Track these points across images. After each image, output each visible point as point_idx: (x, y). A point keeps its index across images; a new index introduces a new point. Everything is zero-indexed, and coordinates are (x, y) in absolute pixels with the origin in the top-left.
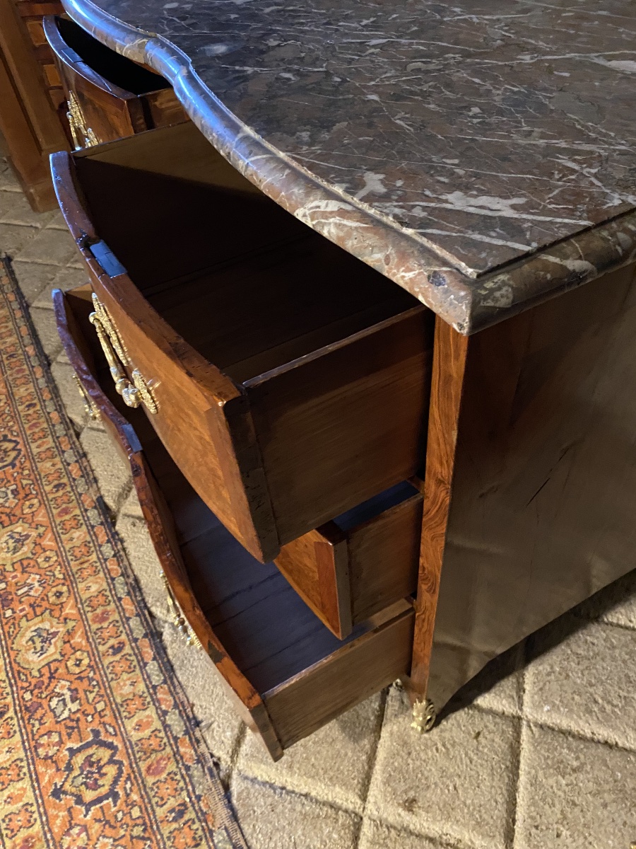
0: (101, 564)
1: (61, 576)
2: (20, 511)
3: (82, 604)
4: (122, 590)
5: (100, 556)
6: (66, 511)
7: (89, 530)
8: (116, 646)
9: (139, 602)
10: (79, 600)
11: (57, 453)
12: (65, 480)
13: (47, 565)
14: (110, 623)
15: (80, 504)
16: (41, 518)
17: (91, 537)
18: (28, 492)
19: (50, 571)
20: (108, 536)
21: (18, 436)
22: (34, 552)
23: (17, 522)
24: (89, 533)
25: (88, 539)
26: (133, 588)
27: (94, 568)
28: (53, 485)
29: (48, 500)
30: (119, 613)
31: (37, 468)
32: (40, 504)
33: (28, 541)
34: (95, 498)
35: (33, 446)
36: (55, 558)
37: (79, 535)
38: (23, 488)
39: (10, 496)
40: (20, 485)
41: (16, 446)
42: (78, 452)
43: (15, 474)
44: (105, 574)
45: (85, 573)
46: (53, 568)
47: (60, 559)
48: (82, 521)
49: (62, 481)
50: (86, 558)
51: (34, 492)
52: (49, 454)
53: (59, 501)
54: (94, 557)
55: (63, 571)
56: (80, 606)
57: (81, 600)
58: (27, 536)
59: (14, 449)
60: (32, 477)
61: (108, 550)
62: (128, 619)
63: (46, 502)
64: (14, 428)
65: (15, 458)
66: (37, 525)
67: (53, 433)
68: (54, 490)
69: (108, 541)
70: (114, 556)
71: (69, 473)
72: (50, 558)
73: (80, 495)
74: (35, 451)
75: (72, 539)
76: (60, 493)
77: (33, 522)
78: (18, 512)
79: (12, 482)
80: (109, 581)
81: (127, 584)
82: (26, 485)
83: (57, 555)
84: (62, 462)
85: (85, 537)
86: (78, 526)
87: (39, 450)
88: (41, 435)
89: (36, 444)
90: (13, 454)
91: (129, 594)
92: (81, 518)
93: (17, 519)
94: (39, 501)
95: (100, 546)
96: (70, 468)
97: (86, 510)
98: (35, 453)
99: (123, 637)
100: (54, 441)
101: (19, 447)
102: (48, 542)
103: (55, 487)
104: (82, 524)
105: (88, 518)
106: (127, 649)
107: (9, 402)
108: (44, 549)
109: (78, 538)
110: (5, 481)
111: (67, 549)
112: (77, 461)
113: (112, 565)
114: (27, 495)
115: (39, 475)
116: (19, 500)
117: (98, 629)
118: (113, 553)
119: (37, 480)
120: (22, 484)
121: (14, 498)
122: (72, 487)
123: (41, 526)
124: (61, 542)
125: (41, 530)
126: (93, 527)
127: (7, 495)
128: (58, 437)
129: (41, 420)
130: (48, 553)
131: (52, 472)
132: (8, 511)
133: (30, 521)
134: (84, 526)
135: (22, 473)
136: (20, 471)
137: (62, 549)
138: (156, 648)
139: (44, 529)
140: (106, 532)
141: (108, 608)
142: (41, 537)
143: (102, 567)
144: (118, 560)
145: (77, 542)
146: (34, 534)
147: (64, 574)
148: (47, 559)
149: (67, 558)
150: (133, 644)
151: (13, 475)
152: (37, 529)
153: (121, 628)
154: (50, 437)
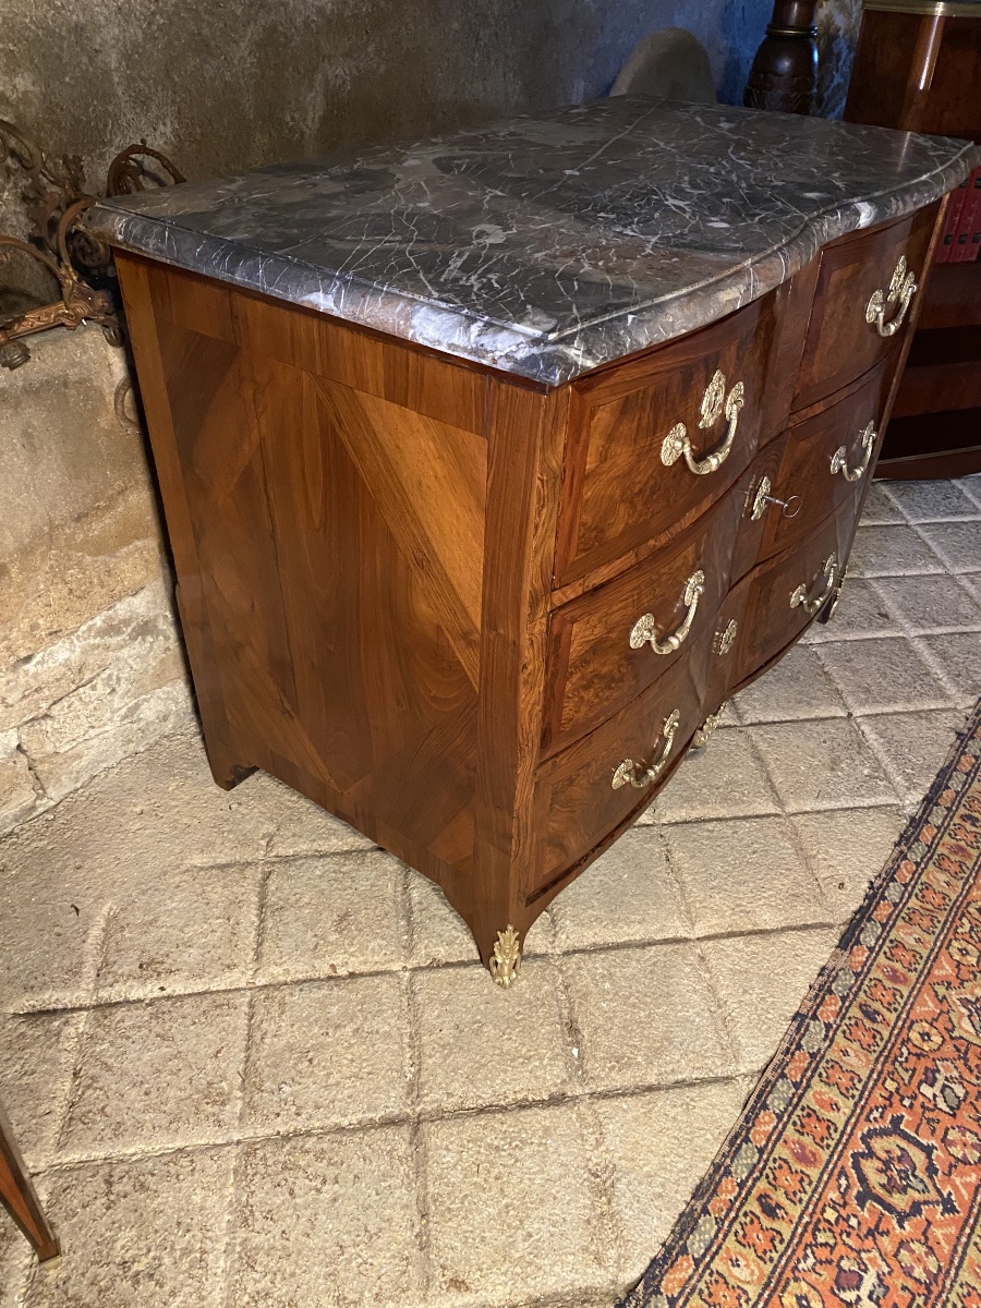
0: (914, 887)
1: (964, 920)
2: (945, 1048)
3: (968, 879)
4: (919, 850)
5: (906, 895)
6: (894, 977)
7: (891, 928)
8: (969, 822)
9: (916, 828)
10: (967, 887)
11: (823, 1064)
12: (855, 1012)
13: (970, 947)
14: (957, 840)
15: (867, 967)
16: (929, 1006)
17: (895, 920)
18: (913, 1059)
19: (972, 937)
20: (878, 903)
21: (843, 1173)
22: (971, 976)
23: (961, 1038)
24: (894, 925)
25: (900, 922)
26: (908, 839)
27: (925, 892)
28: (875, 1026)
29: (899, 1017)
30: (941, 839)
31: (872, 1071)
32: (912, 1023)
33: (969, 997)
34: (847, 953)
35: (839, 1119)
36: (954, 943)
37: (904, 934)
38: (914, 1070)
39: (940, 1078)
40: (916, 1080)
41: (863, 1155)
42: (798, 1029)
43: (907, 1102)
44: (920, 874)
45: (938, 900)
46: (967, 937)
47: (950, 936)
48: (888, 943)
49: (860, 1015)
50: (922, 911)
51: (904, 1050)
52: (836, 1075)
53: (888, 998)
54: (913, 903)
55: (958, 923)
56: (971, 881)
57: (965, 884)
58: (965, 1002)
59: (871, 1154)
60: (888, 1067)
61: (893, 892)
62: (938, 828)
63: (904, 1016)
64: (833, 1195)
65: (884, 1133)
66: (941, 1001)
67: (793, 1104)
68: (879, 1018)
69: (883, 898)
70: (893, 880)
71: (841, 1014)
72: (960, 950)
73: (857, 975)
74: (846, 1106)
75: (918, 940)
76: (877, 1006)
77: (942, 1012)
78: (949, 1048)
79: (921, 1099)
80: (923, 866)
81: (909, 848)
82: (907, 1070)
83: (950, 944)
84: (832, 1041)
85: (901, 927)
86: (898, 944)
87: (840, 1100)
88: (813, 1122)
89: (831, 1115)
90: (879, 1145)
91: (917, 840)
92: (885, 948)
93: (957, 1043)
94: (910, 1028)
95: (896, 905)
96: (831, 1020)
97: (871, 949)
98: (851, 1102)
99: (956, 820)
100: (808, 1086)
101: (862, 1148)
102: (945, 970)
103: (874, 1021)
104: (891, 941)
105: (878, 940)
106: (962, 811)
107: (788, 1274)
108: (958, 967)
109: (911, 934)
110: (927, 1114)
111: (933, 937)
112: (815, 1017)
113: (905, 874)
114: (918, 1056)
115: (877, 1060)
116: (934, 1060)
117: (973, 848)
118: (891, 884)
119: (887, 1057)
120: (911, 1077)
121: (938, 1071)
122: (856, 994)
123: (937, 995)
124: (932, 950)
125: (941, 991)
126: (884, 926)
127: (944, 1086)
128: (796, 1085)
129: (786, 1154)
130: (957, 957)
131: (856, 1045)
132: (960, 1063)
133: (944, 1017)
134: (892, 937)
135: (897, 1090)
136: (896, 1098)
137: (939, 944)
138: (937, 792)
139: (936, 987)
140: (875, 909)
141: (946, 852)
142: (949, 984)
143: (916, 883)
144: (895, 873)
145: (918, 932)
146: (954, 996)
147: (960, 919)
148: (964, 952)
149: (942, 930)
150: (954, 808)
151: (911, 1106)
152: (944, 997)
153: (952, 827)
154: (804, 1102)
